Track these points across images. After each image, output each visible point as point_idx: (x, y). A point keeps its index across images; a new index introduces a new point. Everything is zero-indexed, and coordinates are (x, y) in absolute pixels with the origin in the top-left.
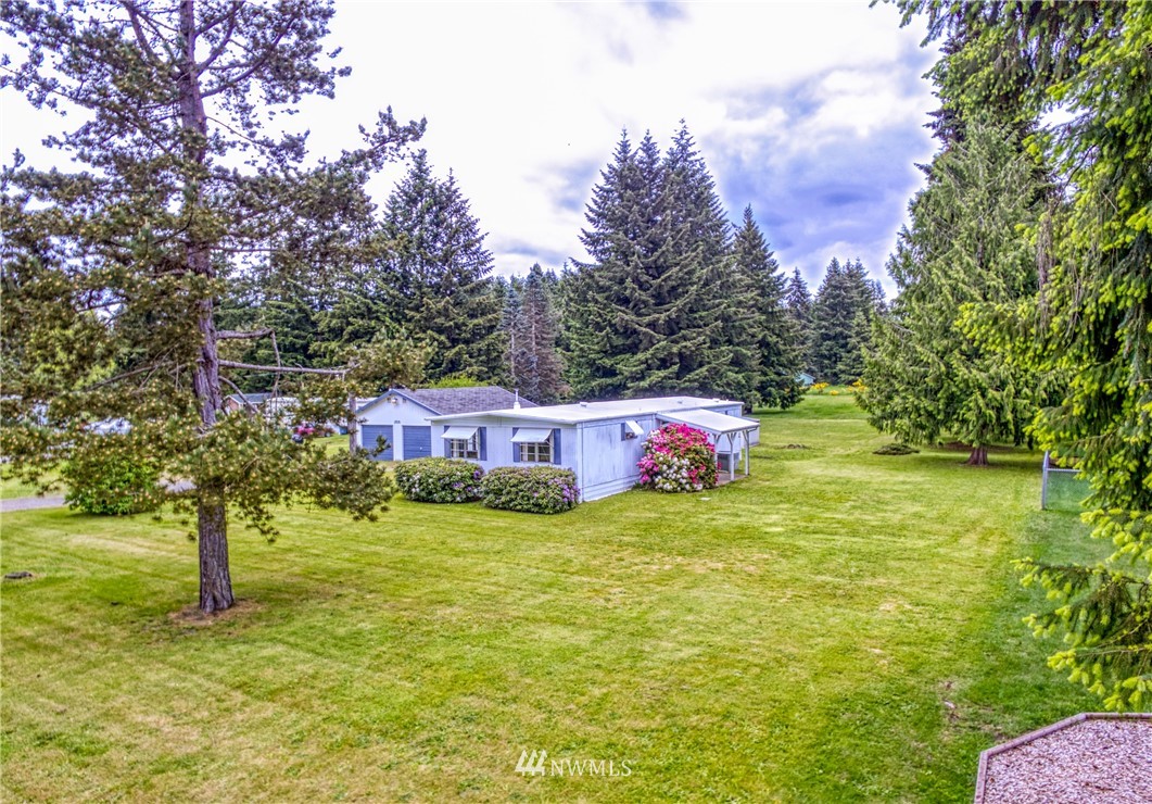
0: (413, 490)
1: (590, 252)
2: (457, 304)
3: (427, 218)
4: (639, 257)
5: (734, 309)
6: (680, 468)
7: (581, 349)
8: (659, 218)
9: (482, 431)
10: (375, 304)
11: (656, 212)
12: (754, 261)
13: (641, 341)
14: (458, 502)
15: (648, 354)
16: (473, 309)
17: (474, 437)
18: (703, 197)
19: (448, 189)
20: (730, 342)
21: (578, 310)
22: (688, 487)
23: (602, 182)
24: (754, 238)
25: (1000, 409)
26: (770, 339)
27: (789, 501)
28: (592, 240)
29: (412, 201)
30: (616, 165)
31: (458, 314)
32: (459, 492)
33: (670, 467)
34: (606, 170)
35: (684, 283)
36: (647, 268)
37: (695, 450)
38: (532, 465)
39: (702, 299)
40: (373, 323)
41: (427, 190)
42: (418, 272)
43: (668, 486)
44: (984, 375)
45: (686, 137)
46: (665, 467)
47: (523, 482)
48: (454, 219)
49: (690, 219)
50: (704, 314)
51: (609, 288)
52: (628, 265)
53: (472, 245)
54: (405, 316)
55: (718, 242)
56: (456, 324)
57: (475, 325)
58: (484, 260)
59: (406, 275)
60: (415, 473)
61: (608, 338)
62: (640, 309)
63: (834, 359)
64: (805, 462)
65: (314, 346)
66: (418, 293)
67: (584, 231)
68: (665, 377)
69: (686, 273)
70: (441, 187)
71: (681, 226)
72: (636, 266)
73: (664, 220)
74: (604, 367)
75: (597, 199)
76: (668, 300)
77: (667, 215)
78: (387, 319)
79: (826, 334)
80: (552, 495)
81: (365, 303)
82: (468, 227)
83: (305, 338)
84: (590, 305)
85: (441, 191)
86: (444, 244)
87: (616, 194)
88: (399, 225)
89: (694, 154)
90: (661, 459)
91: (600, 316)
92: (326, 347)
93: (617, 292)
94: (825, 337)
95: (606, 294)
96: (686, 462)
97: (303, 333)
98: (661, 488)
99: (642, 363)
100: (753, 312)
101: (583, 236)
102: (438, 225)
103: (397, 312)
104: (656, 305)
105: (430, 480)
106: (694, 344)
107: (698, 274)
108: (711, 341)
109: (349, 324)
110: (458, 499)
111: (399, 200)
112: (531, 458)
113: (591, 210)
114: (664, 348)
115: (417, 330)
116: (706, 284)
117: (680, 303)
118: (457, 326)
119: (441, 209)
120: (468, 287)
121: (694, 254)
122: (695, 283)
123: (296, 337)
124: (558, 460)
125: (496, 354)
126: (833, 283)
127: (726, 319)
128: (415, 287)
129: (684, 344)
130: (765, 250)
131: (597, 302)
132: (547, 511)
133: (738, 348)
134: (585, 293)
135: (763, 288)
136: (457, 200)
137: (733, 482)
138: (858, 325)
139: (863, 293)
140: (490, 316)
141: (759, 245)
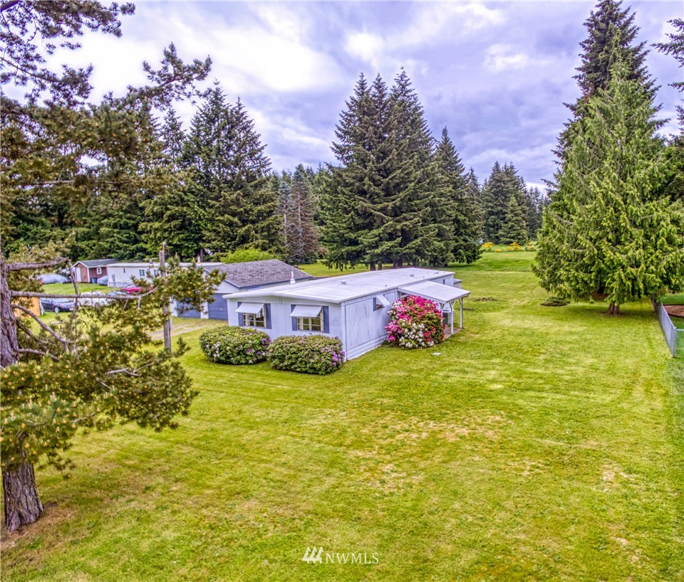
0: (215, 355)
1: (338, 158)
2: (246, 195)
3: (223, 134)
4: (373, 163)
5: (437, 199)
6: (418, 330)
7: (334, 227)
8: (387, 135)
9: (267, 307)
10: (186, 195)
11: (385, 131)
12: (449, 164)
13: (375, 221)
14: (251, 364)
15: (380, 230)
16: (257, 199)
17: (261, 311)
18: (417, 121)
19: (237, 112)
20: (435, 221)
21: (332, 199)
22: (423, 344)
23: (347, 109)
24: (449, 150)
25: (634, 280)
26: (460, 218)
27: (498, 355)
28: (340, 150)
29: (211, 121)
30: (356, 97)
31: (246, 203)
32: (251, 356)
33: (410, 330)
34: (349, 101)
35: (405, 181)
36: (379, 170)
37: (428, 317)
38: (307, 334)
39: (417, 192)
40: (185, 209)
41: (222, 113)
42: (217, 173)
43: (409, 345)
44: (624, 256)
45: (406, 79)
46: (406, 330)
47: (301, 351)
48: (242, 135)
49: (408, 136)
50: (418, 202)
51: (352, 184)
52: (366, 168)
53: (255, 153)
54: (208, 204)
55: (427, 152)
56: (245, 210)
57: (258, 210)
58: (264, 163)
59: (208, 174)
60: (216, 342)
61: (353, 219)
62: (374, 199)
63: (496, 227)
64: (497, 314)
65: (142, 226)
66: (217, 188)
67: (334, 144)
68: (392, 246)
69: (406, 174)
70: (232, 111)
71: (402, 141)
72: (371, 170)
73: (390, 137)
74: (350, 239)
75: (343, 121)
76: (393, 192)
77: (392, 134)
78: (196, 206)
79: (492, 211)
80: (324, 360)
81: (179, 195)
82: (253, 140)
83: (134, 219)
84: (339, 196)
85: (232, 114)
86: (235, 152)
87: (356, 118)
88: (202, 138)
89: (410, 91)
90: (403, 324)
91: (347, 203)
92: (151, 227)
93: (358, 187)
94: (491, 213)
95: (350, 188)
96: (422, 326)
97: (134, 216)
98: (404, 346)
99: (376, 236)
100: (449, 200)
101: (333, 146)
102: (230, 139)
103: (203, 201)
104: (385, 196)
105: (228, 348)
106: (411, 223)
107: (413, 175)
108: (423, 221)
109: (167, 209)
110: (251, 361)
111: (202, 119)
112: (306, 328)
113: (340, 129)
114: (391, 226)
115: (217, 214)
116: (419, 182)
117: (402, 194)
118: (246, 211)
119: (232, 127)
120: (253, 183)
121: (411, 161)
122: (412, 181)
123: (129, 218)
124: (327, 330)
125: (274, 230)
126: (496, 178)
127: (432, 205)
128: (215, 184)
129: (405, 223)
130: (456, 157)
131: (344, 194)
132: (320, 373)
133: (440, 225)
134: (336, 187)
135: (455, 183)
136: (244, 121)
137: (453, 336)
138: (512, 206)
139: (514, 184)
140: (269, 204)
141: (453, 154)
